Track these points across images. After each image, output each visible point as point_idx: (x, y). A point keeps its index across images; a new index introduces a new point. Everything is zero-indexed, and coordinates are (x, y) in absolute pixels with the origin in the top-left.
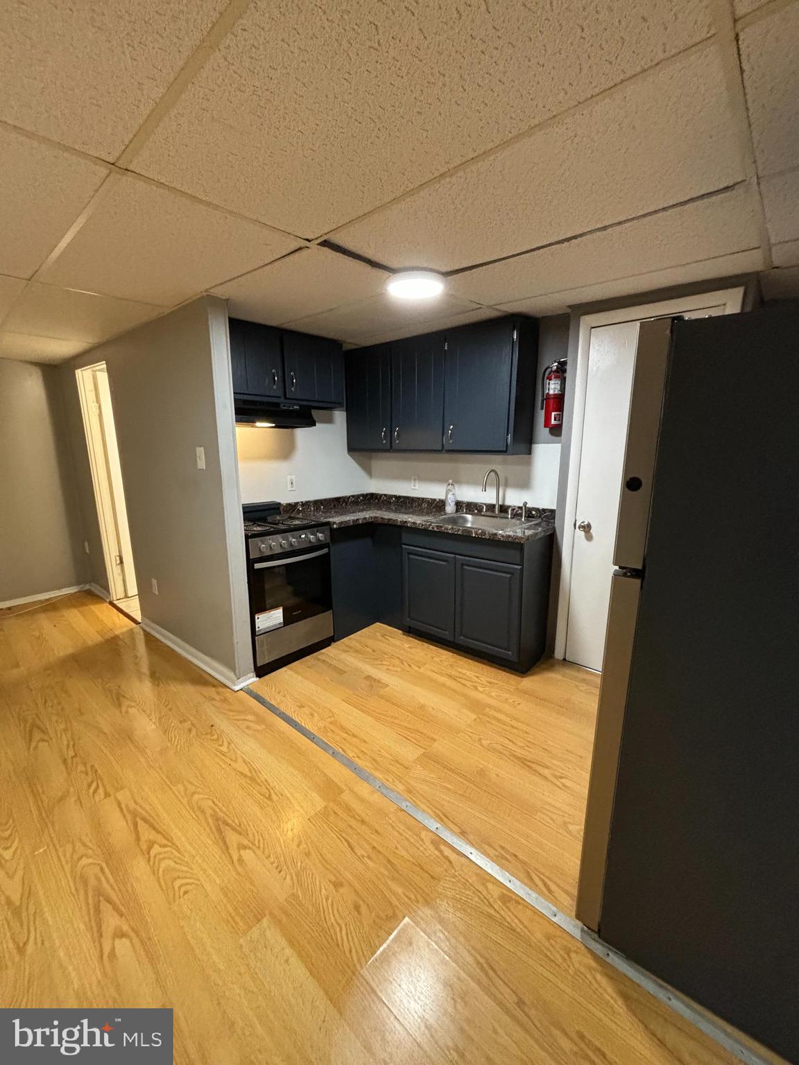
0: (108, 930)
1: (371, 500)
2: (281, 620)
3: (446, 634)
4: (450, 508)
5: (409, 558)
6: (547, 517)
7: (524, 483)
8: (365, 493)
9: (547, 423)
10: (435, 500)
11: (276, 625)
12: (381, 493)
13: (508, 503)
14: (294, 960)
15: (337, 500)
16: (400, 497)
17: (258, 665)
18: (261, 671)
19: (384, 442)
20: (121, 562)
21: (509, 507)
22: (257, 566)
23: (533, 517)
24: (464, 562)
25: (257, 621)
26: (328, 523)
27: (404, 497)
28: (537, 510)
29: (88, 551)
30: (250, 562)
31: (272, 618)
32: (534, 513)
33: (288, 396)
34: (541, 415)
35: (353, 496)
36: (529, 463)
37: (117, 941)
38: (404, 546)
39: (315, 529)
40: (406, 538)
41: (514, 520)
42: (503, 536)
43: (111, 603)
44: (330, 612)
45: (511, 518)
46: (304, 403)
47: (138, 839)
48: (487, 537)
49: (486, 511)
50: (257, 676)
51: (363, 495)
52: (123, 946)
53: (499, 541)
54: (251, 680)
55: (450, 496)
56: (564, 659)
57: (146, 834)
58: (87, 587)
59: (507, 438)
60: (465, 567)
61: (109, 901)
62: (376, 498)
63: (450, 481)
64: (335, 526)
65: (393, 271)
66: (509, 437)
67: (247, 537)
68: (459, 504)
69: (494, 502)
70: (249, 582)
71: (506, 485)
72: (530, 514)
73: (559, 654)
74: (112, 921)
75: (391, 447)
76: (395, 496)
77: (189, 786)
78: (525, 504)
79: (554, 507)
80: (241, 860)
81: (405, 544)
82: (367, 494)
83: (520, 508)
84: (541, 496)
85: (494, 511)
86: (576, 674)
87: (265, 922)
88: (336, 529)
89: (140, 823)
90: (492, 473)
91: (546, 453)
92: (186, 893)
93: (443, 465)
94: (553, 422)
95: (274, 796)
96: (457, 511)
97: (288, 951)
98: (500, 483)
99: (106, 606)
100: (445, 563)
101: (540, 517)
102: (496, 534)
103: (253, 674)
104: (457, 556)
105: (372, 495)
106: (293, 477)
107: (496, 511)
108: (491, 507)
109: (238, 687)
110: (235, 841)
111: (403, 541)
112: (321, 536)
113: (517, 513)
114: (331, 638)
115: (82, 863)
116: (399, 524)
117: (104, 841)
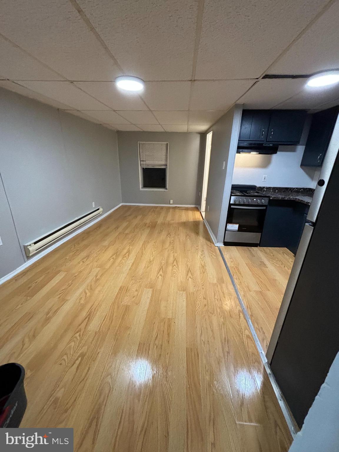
0: (160, 273)
2: (237, 229)
11: (234, 230)
14: (185, 302)
17: (225, 241)
18: (226, 244)
22: (232, 207)
26: (269, 197)
30: (230, 205)
31: (234, 227)
33: (268, 140)
37: (160, 276)
39: (261, 198)
40: (307, 210)
43: (200, 212)
44: (258, 234)
47: (173, 263)
50: (224, 245)
52: (160, 277)
54: (221, 245)
57: (175, 263)
58: (197, 206)
61: (163, 270)
64: (271, 198)
65: (307, 77)
70: (228, 212)
74: (161, 273)
77: (189, 260)
80: (188, 279)
87: (185, 292)
89: (175, 261)
92: (174, 277)
95: (205, 273)
97: (185, 300)
103: (222, 243)
105: (310, 189)
106: (266, 176)
109: (216, 245)
110: (190, 275)
111: (305, 212)
112: (264, 201)
114: (258, 244)
115: (163, 261)
116: (305, 203)
117: (168, 260)
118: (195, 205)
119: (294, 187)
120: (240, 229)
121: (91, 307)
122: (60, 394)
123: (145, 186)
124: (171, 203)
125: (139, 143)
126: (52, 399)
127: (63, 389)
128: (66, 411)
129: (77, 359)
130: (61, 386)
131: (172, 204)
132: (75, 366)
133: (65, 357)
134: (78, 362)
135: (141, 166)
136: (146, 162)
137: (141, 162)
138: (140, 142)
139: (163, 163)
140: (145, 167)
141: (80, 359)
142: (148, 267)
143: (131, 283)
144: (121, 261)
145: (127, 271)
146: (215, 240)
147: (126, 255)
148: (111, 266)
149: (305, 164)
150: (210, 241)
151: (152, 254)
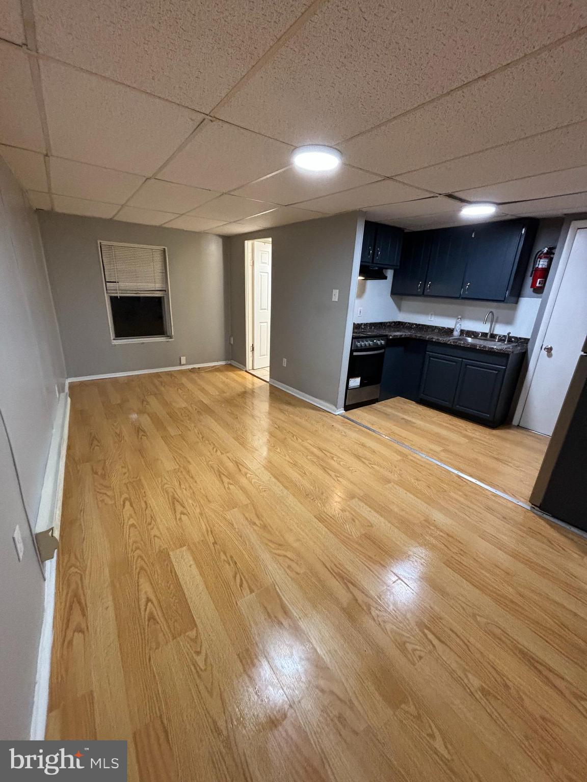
1: (399, 325)
2: (359, 384)
3: (447, 404)
4: (456, 334)
5: (430, 359)
6: (524, 343)
7: (509, 321)
8: (395, 321)
9: (533, 285)
10: (444, 328)
11: (357, 386)
12: (406, 321)
13: (495, 333)
15: (381, 323)
16: (419, 325)
17: (347, 404)
18: (347, 408)
19: (419, 290)
20: (253, 350)
21: (496, 335)
22: (355, 354)
23: (512, 342)
24: (468, 364)
25: (350, 382)
26: (386, 336)
27: (422, 325)
28: (516, 338)
29: (232, 343)
30: (352, 351)
31: (355, 382)
32: (513, 339)
33: (375, 262)
34: (529, 281)
35: (389, 322)
36: (515, 309)
38: (427, 353)
39: (379, 338)
40: (429, 347)
41: (500, 343)
42: (497, 349)
43: (246, 371)
44: (378, 385)
45: (498, 341)
46: (380, 266)
47: (326, 455)
48: (487, 349)
49: (481, 336)
51: (394, 322)
52: (340, 479)
53: (494, 352)
54: (341, 411)
55: (458, 325)
56: (518, 426)
58: (229, 362)
59: (506, 293)
60: (468, 366)
61: (327, 468)
62: (402, 324)
63: (460, 317)
64: (391, 337)
65: (469, 203)
66: (507, 293)
67: (353, 338)
68: (462, 332)
69: (487, 331)
70: (349, 362)
71: (497, 322)
72: (510, 339)
73: (515, 422)
74: (332, 473)
75: (423, 293)
76: (416, 324)
77: (336, 443)
78: (509, 334)
79: (529, 337)
81: (428, 351)
82: (397, 322)
83: (504, 336)
84: (521, 328)
85: (486, 337)
86: (525, 432)
87: (392, 483)
88: (392, 339)
89: (323, 451)
90: (491, 314)
91: (528, 305)
92: (356, 471)
93: (454, 306)
94: (538, 285)
96: (460, 336)
97: (405, 491)
98: (493, 320)
99: (243, 373)
100: (454, 364)
101: (517, 342)
102: (493, 348)
103: (343, 409)
104: (464, 360)
105: (399, 322)
106: (361, 308)
107: (488, 337)
108: (484, 335)
109: (337, 414)
110: (367, 462)
111: (427, 350)
112: (383, 342)
113: (502, 339)
114: (377, 399)
115: (309, 457)
116: (427, 339)
117: (312, 453)
118: (225, 360)
119: (387, 321)
120: (362, 384)
122: (476, 682)
123: (119, 334)
124: (182, 363)
125: (100, 243)
126: (479, 695)
127: (470, 676)
128: (507, 686)
129: (425, 635)
130: (462, 676)
131: (183, 365)
132: (436, 642)
133: (409, 647)
134: (430, 636)
135: (109, 292)
136: (120, 283)
137: (107, 283)
138: (104, 243)
139: (158, 286)
140: (119, 295)
141: (427, 632)
142: (305, 473)
143: (319, 505)
144: (251, 482)
145: (285, 492)
146: (327, 407)
147: (244, 470)
148: (248, 496)
149: (398, 293)
150: (319, 410)
151: (279, 453)
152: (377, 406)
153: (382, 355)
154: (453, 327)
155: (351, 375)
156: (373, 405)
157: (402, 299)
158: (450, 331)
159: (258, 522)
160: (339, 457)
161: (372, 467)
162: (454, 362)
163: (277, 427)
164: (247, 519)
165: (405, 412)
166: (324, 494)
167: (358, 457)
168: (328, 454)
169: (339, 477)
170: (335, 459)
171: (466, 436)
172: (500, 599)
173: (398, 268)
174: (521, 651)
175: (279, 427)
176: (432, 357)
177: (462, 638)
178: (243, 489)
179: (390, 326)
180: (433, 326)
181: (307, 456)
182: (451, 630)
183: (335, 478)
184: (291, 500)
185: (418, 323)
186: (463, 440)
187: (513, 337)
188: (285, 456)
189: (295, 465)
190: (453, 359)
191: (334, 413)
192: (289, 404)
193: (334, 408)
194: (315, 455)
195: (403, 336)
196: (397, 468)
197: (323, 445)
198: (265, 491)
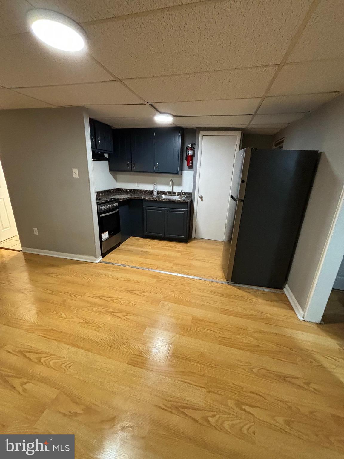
0: (121, 316)
1: (118, 191)
2: (108, 236)
3: (161, 235)
4: (155, 193)
5: (146, 211)
6: (189, 195)
7: (180, 184)
9: (188, 165)
10: (147, 190)
11: (106, 238)
13: (174, 191)
16: (131, 190)
17: (103, 253)
18: (103, 255)
19: (128, 168)
21: (176, 192)
22: (101, 215)
23: (183, 195)
24: (168, 210)
25: (102, 236)
26: (118, 199)
27: (134, 190)
28: (185, 193)
30: (99, 214)
31: (105, 235)
33: (98, 148)
34: (185, 162)
35: (112, 189)
36: (181, 178)
38: (144, 207)
39: (114, 202)
40: (145, 204)
44: (120, 233)
45: (177, 196)
46: (102, 151)
48: (177, 201)
49: (168, 194)
51: (115, 189)
53: (181, 202)
54: (100, 259)
55: (155, 189)
56: (195, 237)
59: (178, 169)
60: (169, 212)
61: (114, 312)
63: (155, 183)
64: (121, 200)
65: (161, 113)
67: (98, 204)
68: (158, 192)
69: (170, 190)
70: (98, 222)
71: (174, 185)
72: (181, 194)
73: (193, 237)
75: (131, 170)
76: (130, 189)
78: (182, 191)
79: (191, 191)
83: (179, 192)
84: (186, 187)
85: (171, 194)
86: (198, 240)
87: (162, 302)
88: (122, 201)
89: (104, 298)
90: (171, 181)
91: (187, 175)
92: (135, 304)
94: (190, 164)
95: (139, 282)
96: (158, 194)
100: (161, 211)
101: (186, 195)
102: (180, 200)
103: (101, 257)
104: (165, 209)
107: (172, 193)
108: (170, 193)
109: (97, 262)
110: (138, 293)
111: (144, 205)
112: (117, 204)
113: (179, 194)
114: (121, 242)
115: (94, 309)
116: (142, 199)
117: (95, 304)
120: (110, 235)
121: (163, 409)
122: (281, 420)
126: (287, 429)
127: (277, 419)
128: (290, 408)
129: (244, 410)
130: (275, 423)
132: (251, 410)
133: (244, 430)
141: (243, 407)
142: (99, 327)
143: (125, 350)
144: (49, 366)
145: (90, 355)
146: (89, 259)
147: (33, 357)
148: (54, 386)
149: (114, 169)
150: (83, 263)
151: (65, 318)
152: (121, 247)
153: (118, 212)
154: (153, 190)
155: (101, 231)
156: (119, 247)
157: (116, 174)
158: (151, 192)
159: (78, 410)
160: (118, 298)
161: (143, 295)
162: (161, 210)
163: (50, 292)
164: (65, 415)
165: (140, 246)
166: (124, 337)
167: (130, 291)
168: (108, 299)
169: (126, 315)
170: (115, 301)
171: (179, 252)
172: (252, 349)
173: (112, 152)
174: (280, 377)
175: (52, 292)
176: (147, 209)
177: (258, 393)
178: (44, 381)
179: (113, 192)
180: (140, 190)
181: (92, 309)
182: (252, 392)
183: (124, 318)
184: (100, 361)
185: (131, 188)
186: (179, 255)
187: (183, 193)
188: (73, 318)
189: (86, 322)
190: (161, 209)
191: (95, 262)
192: (53, 266)
193: (94, 258)
194: (100, 305)
195: (128, 198)
196: (158, 288)
197: (101, 293)
198: (70, 367)
